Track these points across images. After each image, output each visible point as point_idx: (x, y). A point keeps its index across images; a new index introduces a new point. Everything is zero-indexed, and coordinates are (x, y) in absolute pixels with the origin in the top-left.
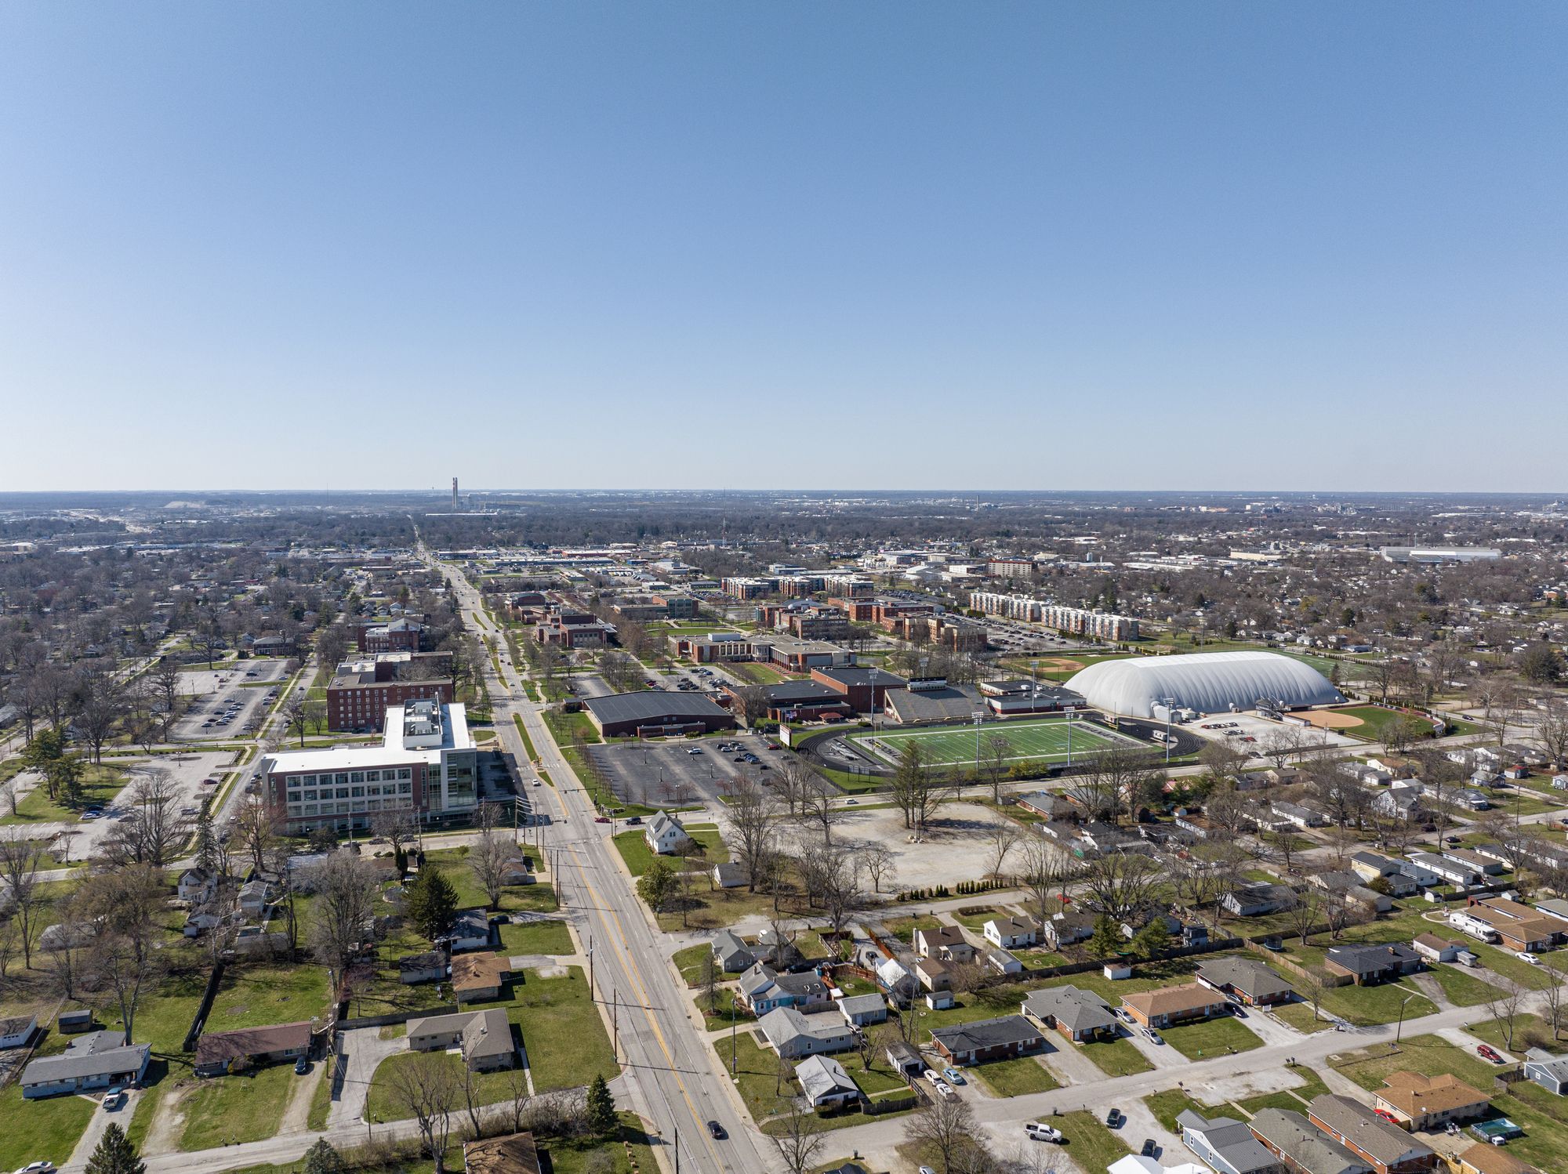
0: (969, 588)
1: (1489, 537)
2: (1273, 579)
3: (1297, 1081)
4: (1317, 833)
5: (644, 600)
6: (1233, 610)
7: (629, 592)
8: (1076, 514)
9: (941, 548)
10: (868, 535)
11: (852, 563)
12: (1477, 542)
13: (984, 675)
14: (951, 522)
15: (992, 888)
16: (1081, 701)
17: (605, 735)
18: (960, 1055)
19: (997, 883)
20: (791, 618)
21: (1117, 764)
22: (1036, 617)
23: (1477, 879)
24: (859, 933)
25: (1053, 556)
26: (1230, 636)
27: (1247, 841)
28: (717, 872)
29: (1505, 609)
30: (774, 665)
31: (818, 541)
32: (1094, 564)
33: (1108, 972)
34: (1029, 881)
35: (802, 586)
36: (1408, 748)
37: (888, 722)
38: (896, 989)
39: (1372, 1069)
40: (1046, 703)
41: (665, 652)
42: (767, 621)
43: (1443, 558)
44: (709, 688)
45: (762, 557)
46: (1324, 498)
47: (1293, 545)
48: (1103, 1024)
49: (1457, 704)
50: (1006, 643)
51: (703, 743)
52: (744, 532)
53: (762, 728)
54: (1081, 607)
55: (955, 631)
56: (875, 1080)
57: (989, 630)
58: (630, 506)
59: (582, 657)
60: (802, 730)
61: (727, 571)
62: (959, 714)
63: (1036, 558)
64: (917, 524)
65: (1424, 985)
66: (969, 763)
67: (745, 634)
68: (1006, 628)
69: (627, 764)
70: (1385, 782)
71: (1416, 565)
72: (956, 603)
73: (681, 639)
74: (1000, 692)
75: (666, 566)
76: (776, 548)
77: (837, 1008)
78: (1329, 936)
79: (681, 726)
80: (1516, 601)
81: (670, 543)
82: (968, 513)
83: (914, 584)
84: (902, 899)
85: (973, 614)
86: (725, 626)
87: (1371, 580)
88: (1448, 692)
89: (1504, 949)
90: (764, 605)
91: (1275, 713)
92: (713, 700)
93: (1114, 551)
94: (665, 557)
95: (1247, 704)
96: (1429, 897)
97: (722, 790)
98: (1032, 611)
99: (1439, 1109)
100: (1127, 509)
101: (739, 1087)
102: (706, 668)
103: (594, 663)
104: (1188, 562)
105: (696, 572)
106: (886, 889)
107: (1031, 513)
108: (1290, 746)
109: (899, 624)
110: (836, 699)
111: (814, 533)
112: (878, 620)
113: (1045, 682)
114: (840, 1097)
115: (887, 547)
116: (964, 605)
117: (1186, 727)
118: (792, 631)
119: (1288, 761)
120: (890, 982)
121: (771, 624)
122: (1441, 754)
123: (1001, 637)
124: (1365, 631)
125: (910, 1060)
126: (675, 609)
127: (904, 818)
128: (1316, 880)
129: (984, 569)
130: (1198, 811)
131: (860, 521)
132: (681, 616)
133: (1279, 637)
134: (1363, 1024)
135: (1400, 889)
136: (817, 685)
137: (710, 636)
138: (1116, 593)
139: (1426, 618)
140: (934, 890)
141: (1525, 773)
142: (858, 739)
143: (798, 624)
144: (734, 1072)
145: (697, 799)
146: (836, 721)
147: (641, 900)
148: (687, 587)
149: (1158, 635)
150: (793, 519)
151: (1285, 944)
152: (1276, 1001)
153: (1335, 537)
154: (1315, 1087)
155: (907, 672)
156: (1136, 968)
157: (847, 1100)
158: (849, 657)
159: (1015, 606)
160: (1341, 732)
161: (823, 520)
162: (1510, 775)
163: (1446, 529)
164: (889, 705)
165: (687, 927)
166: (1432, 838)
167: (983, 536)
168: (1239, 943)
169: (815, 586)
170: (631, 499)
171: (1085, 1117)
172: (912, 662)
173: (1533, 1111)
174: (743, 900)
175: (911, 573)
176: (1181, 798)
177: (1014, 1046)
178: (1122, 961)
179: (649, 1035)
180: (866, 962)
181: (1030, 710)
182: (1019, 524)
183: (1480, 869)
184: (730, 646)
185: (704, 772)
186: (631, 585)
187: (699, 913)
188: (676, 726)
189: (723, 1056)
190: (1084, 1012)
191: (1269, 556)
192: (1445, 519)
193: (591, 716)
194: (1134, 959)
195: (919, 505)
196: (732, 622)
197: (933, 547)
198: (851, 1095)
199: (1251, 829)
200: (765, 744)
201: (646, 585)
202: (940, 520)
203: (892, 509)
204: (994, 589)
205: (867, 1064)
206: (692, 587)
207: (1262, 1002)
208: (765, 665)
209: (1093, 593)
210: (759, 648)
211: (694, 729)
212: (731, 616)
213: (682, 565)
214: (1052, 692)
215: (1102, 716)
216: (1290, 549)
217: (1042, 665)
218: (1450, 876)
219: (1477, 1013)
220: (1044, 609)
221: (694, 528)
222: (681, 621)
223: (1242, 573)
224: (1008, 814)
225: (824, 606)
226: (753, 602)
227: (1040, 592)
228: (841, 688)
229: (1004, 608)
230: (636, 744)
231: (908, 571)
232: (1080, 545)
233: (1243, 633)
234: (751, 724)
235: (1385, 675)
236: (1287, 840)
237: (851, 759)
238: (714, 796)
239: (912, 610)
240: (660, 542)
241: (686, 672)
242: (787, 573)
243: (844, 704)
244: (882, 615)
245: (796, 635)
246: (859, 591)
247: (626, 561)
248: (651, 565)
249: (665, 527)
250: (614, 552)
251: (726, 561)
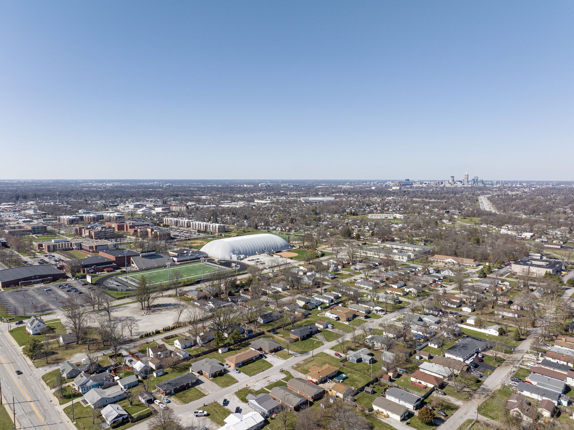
0: (163, 216)
1: (331, 193)
2: (269, 209)
3: (284, 376)
4: (286, 292)
5: (20, 227)
6: (256, 220)
7: (12, 224)
8: (202, 188)
9: (151, 201)
10: (122, 197)
11: (115, 208)
12: (328, 195)
13: (170, 249)
14: (155, 191)
15: (177, 327)
16: (206, 255)
17: (3, 287)
18: (168, 392)
19: (178, 325)
20: (90, 231)
21: (220, 277)
22: (189, 226)
23: (332, 301)
24: (124, 353)
25: (194, 203)
26: (256, 229)
27: (264, 298)
28: (61, 339)
29: (336, 216)
30: (83, 251)
31: (100, 200)
32: (209, 206)
33: (220, 351)
34: (190, 323)
35: (94, 218)
36: (311, 262)
37: (133, 269)
38: (141, 372)
39: (306, 367)
40: (194, 257)
41: (32, 249)
42: (79, 233)
43: (319, 200)
44: (54, 263)
45: (76, 207)
46: (283, 182)
47: (275, 197)
48: (219, 370)
49: (324, 246)
50: (178, 236)
51: (52, 286)
52: (67, 197)
53: (78, 277)
54: (205, 221)
55: (158, 233)
56: (135, 409)
57: (171, 232)
58: (11, 187)
60: (96, 276)
61: (60, 213)
62: (160, 264)
63: (188, 204)
64: (141, 192)
65: (319, 336)
66: (165, 282)
67: (69, 239)
68: (178, 230)
69: (15, 298)
70: (305, 273)
71: (311, 203)
72: (158, 222)
73: (39, 243)
74: (176, 254)
75: (31, 212)
76: (82, 203)
77: (117, 384)
78: (291, 326)
79: (41, 279)
80: (339, 213)
81: (32, 202)
82: (162, 188)
83: (141, 215)
84: (142, 337)
85: (165, 226)
86: (60, 236)
87: (298, 208)
88: (321, 243)
89: (340, 322)
90: (77, 227)
91: (271, 254)
92: (56, 267)
93: (216, 201)
94: (30, 208)
95: (261, 252)
96: (319, 309)
97: (61, 304)
98: (187, 224)
99: (325, 376)
100: (220, 186)
101: (76, 425)
102: (51, 254)
104: (240, 204)
105: (45, 214)
106: (135, 334)
107: (185, 187)
108: (276, 264)
109: (136, 231)
110: (111, 262)
111: (98, 197)
112: (127, 230)
113: (193, 249)
114: (121, 418)
115: (129, 201)
116: (161, 223)
117: (243, 261)
118: (90, 236)
119: (276, 269)
120: (138, 369)
121: (81, 234)
122: (320, 263)
123: (176, 234)
124: (297, 225)
125: (149, 398)
126: (35, 230)
127: (141, 306)
128: (286, 308)
129: (169, 209)
130: (248, 290)
131: (118, 191)
132: (38, 233)
133: (271, 228)
134: (302, 353)
135: (311, 307)
136: (102, 257)
137: (53, 241)
138: (217, 216)
139: (315, 220)
140: (154, 332)
141: (344, 267)
142: (120, 278)
143: (93, 234)
144: (73, 419)
145: (50, 310)
146: (111, 271)
147: (25, 356)
148: (41, 220)
149: (232, 230)
150: (88, 191)
151: (278, 331)
152: (276, 351)
153: (287, 194)
154: (289, 377)
155: (140, 250)
156: (230, 348)
157: (123, 419)
158: (115, 245)
159: (181, 222)
160: (291, 258)
161: (102, 191)
162: (340, 267)
163: (319, 191)
164: (133, 263)
165: (48, 363)
166: (319, 290)
167: (167, 196)
168: (263, 333)
169: (99, 218)
170: (12, 184)
171: (215, 404)
172: (141, 246)
173: (350, 370)
174: (74, 348)
175: (140, 211)
176: (242, 286)
177: (188, 384)
178: (225, 346)
179: (32, 413)
180: (128, 363)
181: (188, 260)
182: (181, 192)
183: (333, 298)
184: (62, 244)
185: (53, 298)
186: (13, 221)
187: (54, 357)
188: (38, 280)
189: (68, 414)
190: (212, 367)
191: (266, 201)
192: (319, 188)
194: (229, 344)
195: (142, 185)
196: (63, 234)
197: (148, 201)
198: (125, 417)
199: (265, 294)
200: (80, 283)
201: (20, 220)
202: (151, 191)
203: (131, 187)
204: (173, 216)
205: (131, 403)
206: (44, 220)
207: (271, 352)
208: (79, 251)
209: (209, 216)
210: (76, 244)
211: (47, 280)
212: (62, 232)
213: (38, 211)
214: (196, 253)
215: (214, 260)
216: (273, 199)
217: (192, 243)
218: (325, 301)
219: (334, 343)
220: (191, 223)
221: (43, 195)
222: (39, 235)
223: (259, 207)
224: (181, 299)
225: (104, 226)
226: (72, 225)
227: (190, 216)
228: (112, 258)
229: (177, 223)
230: (19, 289)
231: (138, 210)
232: (204, 199)
233: (260, 227)
234: (73, 276)
235: (303, 239)
236: (277, 296)
237: (118, 285)
238: (58, 307)
239: (141, 225)
240: (27, 202)
241: (42, 257)
242: (87, 213)
243: (114, 264)
244: (128, 228)
245: (92, 238)
246: (118, 219)
247: (10, 210)
248: (23, 212)
249: (29, 195)
250: (4, 207)
251: (59, 209)
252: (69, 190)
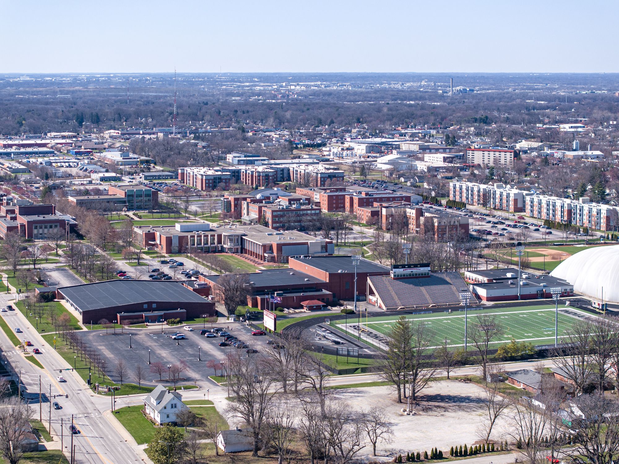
0: (447, 178)
5: (98, 192)
7: (80, 184)
8: (561, 99)
9: (413, 135)
10: (332, 122)
11: (316, 152)
13: (468, 265)
14: (423, 108)
15: (484, 451)
16: (568, 288)
17: (85, 322)
19: (489, 446)
20: (260, 208)
21: (602, 346)
22: (520, 208)
25: (535, 144)
28: (220, 439)
30: (246, 255)
31: (276, 129)
32: (581, 153)
34: (520, 446)
35: (267, 176)
37: (371, 309)
40: (532, 291)
41: (130, 244)
42: (233, 212)
44: (184, 278)
45: (218, 146)
50: (489, 233)
51: (185, 328)
52: (194, 120)
53: (243, 316)
54: (568, 197)
55: (435, 220)
57: (471, 221)
58: (62, 92)
59: (45, 249)
60: (284, 317)
61: (182, 161)
62: (442, 302)
63: (518, 146)
64: (385, 110)
66: (456, 346)
67: (212, 224)
68: (488, 219)
69: (113, 349)
72: (433, 194)
73: (147, 230)
74: (485, 280)
75: (115, 156)
76: (232, 136)
79: (162, 313)
81: (113, 132)
82: (441, 97)
83: (387, 173)
84: (399, 461)
85: (452, 204)
86: (188, 218)
90: (228, 195)
92: (191, 289)
93: (603, 138)
94: (111, 147)
97: (213, 370)
98: (516, 201)
102: (175, 259)
103: (57, 255)
105: (147, 162)
106: (383, 453)
107: (511, 98)
109: (375, 214)
110: (317, 286)
111: (271, 120)
112: (352, 210)
113: (531, 271)
115: (354, 135)
116: (443, 196)
118: (262, 220)
121: (238, 216)
123: (484, 228)
126: (132, 200)
127: (397, 392)
129: (463, 158)
131: (321, 107)
132: (139, 208)
136: (296, 273)
137: (178, 227)
138: (604, 183)
140: (429, 453)
142: (341, 325)
143: (269, 216)
145: (189, 379)
146: (318, 308)
148: (140, 178)
150: (245, 105)
155: (387, 263)
158: (325, 247)
159: (498, 196)
161: (280, 105)
164: (372, 293)
167: (459, 122)
169: (279, 176)
170: (60, 84)
172: (392, 251)
175: (382, 163)
181: (516, 298)
182: (498, 110)
184: (199, 236)
185: (191, 355)
186: (79, 177)
188: (156, 313)
193: (67, 305)
195: (385, 90)
196: (196, 214)
197: (404, 135)
200: (248, 331)
201: (94, 176)
202: (411, 106)
203: (355, 94)
204: (473, 178)
206: (146, 178)
208: (238, 256)
209: (580, 182)
210: (231, 238)
211: (175, 316)
212: (193, 208)
213: (131, 155)
214: (538, 279)
215: (589, 303)
217: (528, 255)
220: (528, 199)
221: (138, 115)
222: (141, 213)
224: (495, 391)
225: (294, 196)
226: (215, 193)
227: (523, 182)
228: (322, 276)
229: (485, 199)
230: (118, 330)
231: (379, 160)
232: (566, 133)
234: (231, 312)
237: (337, 343)
238: (206, 376)
239: (388, 200)
240: (101, 131)
241: (156, 264)
242: (247, 163)
243: (325, 292)
244: (356, 205)
245: (266, 224)
246: (328, 181)
247: (68, 151)
248: (97, 156)
249: (106, 115)
250: (54, 142)
251: (179, 150)
252: (195, 100)
